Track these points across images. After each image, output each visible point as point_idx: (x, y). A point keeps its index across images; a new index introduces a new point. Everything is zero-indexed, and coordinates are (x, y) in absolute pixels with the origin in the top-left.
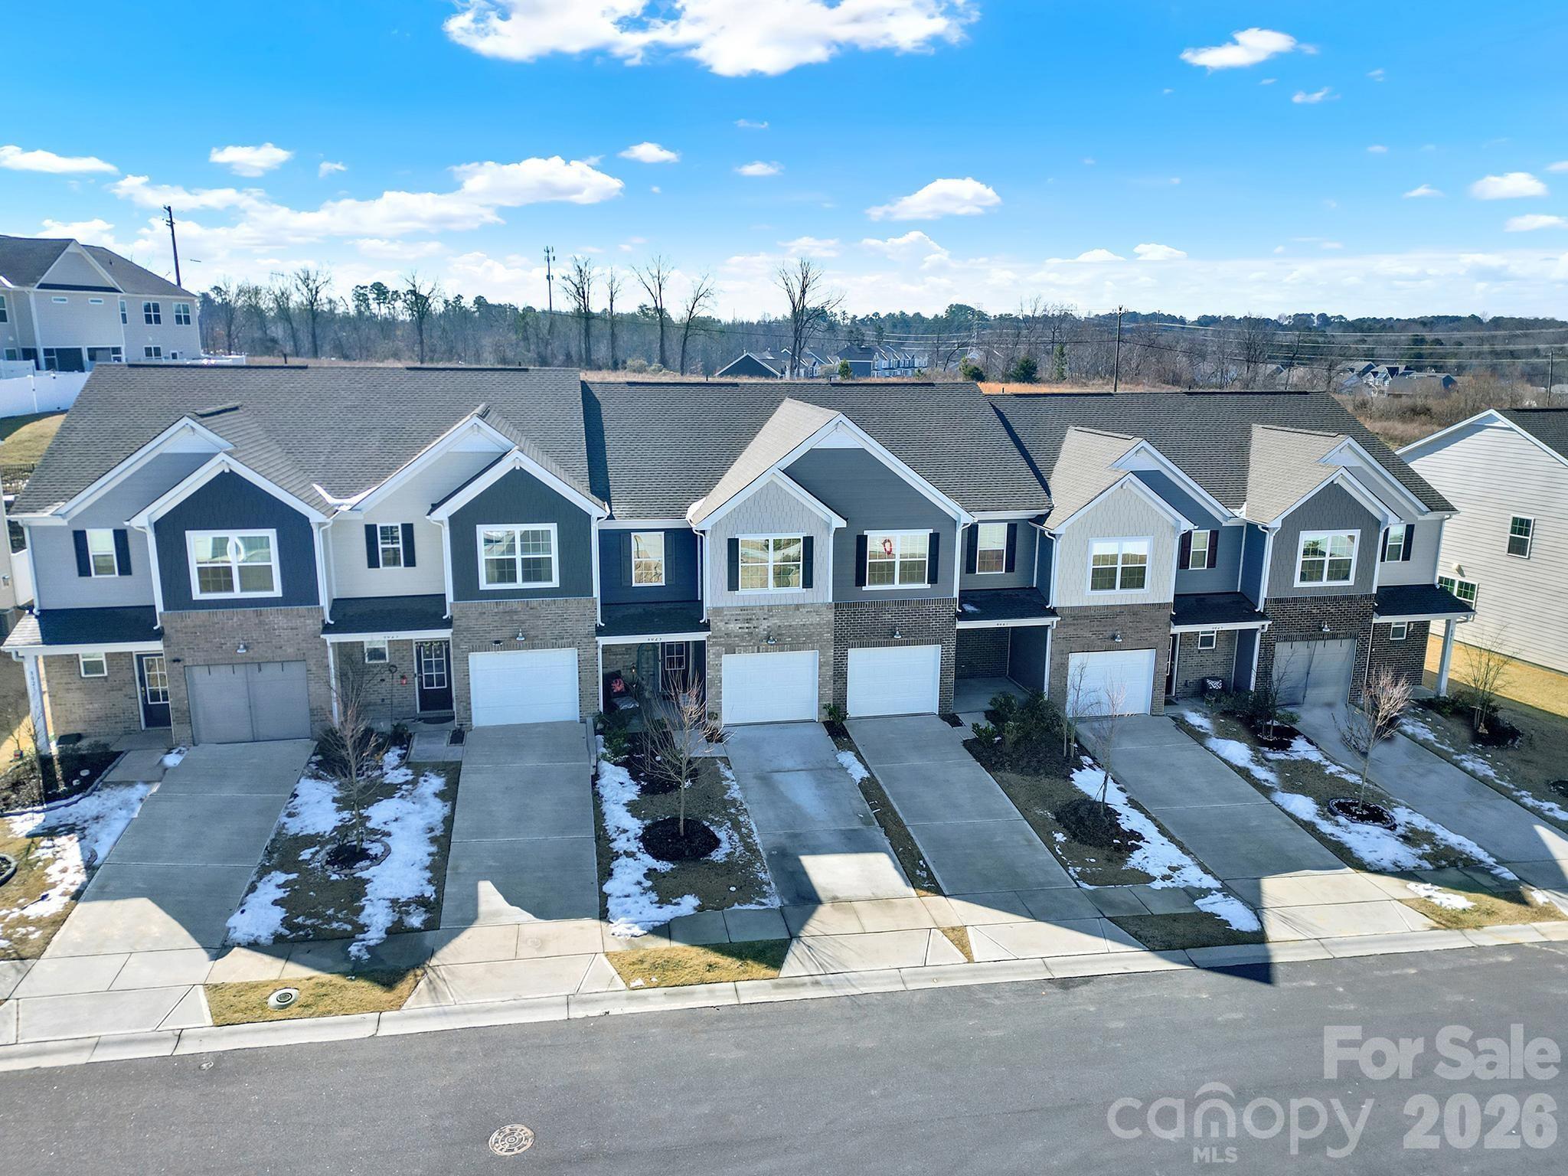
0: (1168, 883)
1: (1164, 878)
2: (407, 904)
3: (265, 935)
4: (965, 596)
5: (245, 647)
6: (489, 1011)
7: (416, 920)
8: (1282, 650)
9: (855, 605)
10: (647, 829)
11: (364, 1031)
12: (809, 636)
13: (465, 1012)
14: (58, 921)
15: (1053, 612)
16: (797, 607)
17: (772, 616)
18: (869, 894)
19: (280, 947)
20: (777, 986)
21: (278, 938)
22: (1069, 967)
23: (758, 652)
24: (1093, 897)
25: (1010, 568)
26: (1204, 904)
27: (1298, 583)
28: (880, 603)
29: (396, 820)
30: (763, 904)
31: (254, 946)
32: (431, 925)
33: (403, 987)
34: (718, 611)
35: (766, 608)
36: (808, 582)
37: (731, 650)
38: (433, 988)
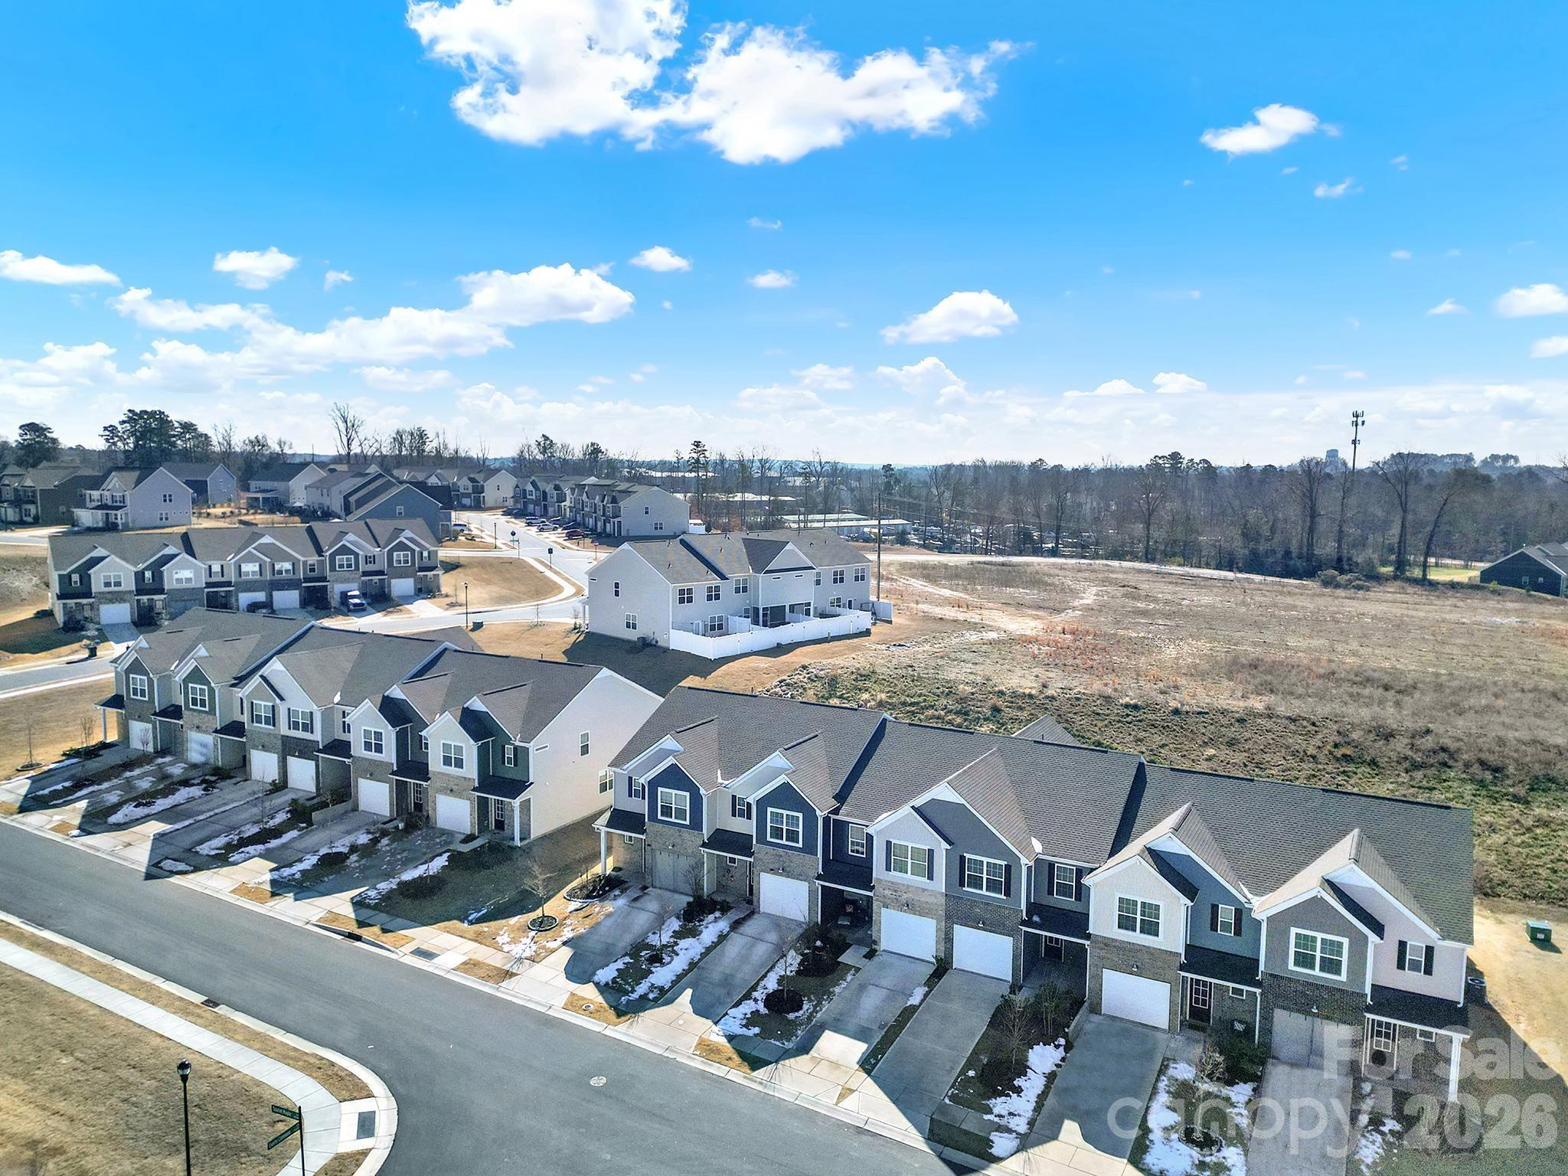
2: (656, 988)
3: (603, 982)
4: (1032, 908)
5: (673, 846)
6: (641, 1040)
7: (651, 996)
8: (1280, 1015)
9: (958, 897)
10: (775, 992)
11: (597, 1029)
12: (930, 910)
13: (632, 1037)
14: (553, 951)
15: (1088, 937)
16: (924, 890)
17: (908, 892)
18: (834, 1059)
19: (603, 989)
20: (745, 1077)
21: (607, 984)
22: (876, 1126)
23: (900, 911)
24: (942, 1107)
25: (1078, 898)
26: (995, 1136)
28: (974, 900)
29: (685, 949)
30: (784, 1044)
31: (597, 984)
32: (655, 1000)
33: (623, 1018)
34: (880, 881)
35: (905, 886)
37: (886, 906)
38: (631, 1024)
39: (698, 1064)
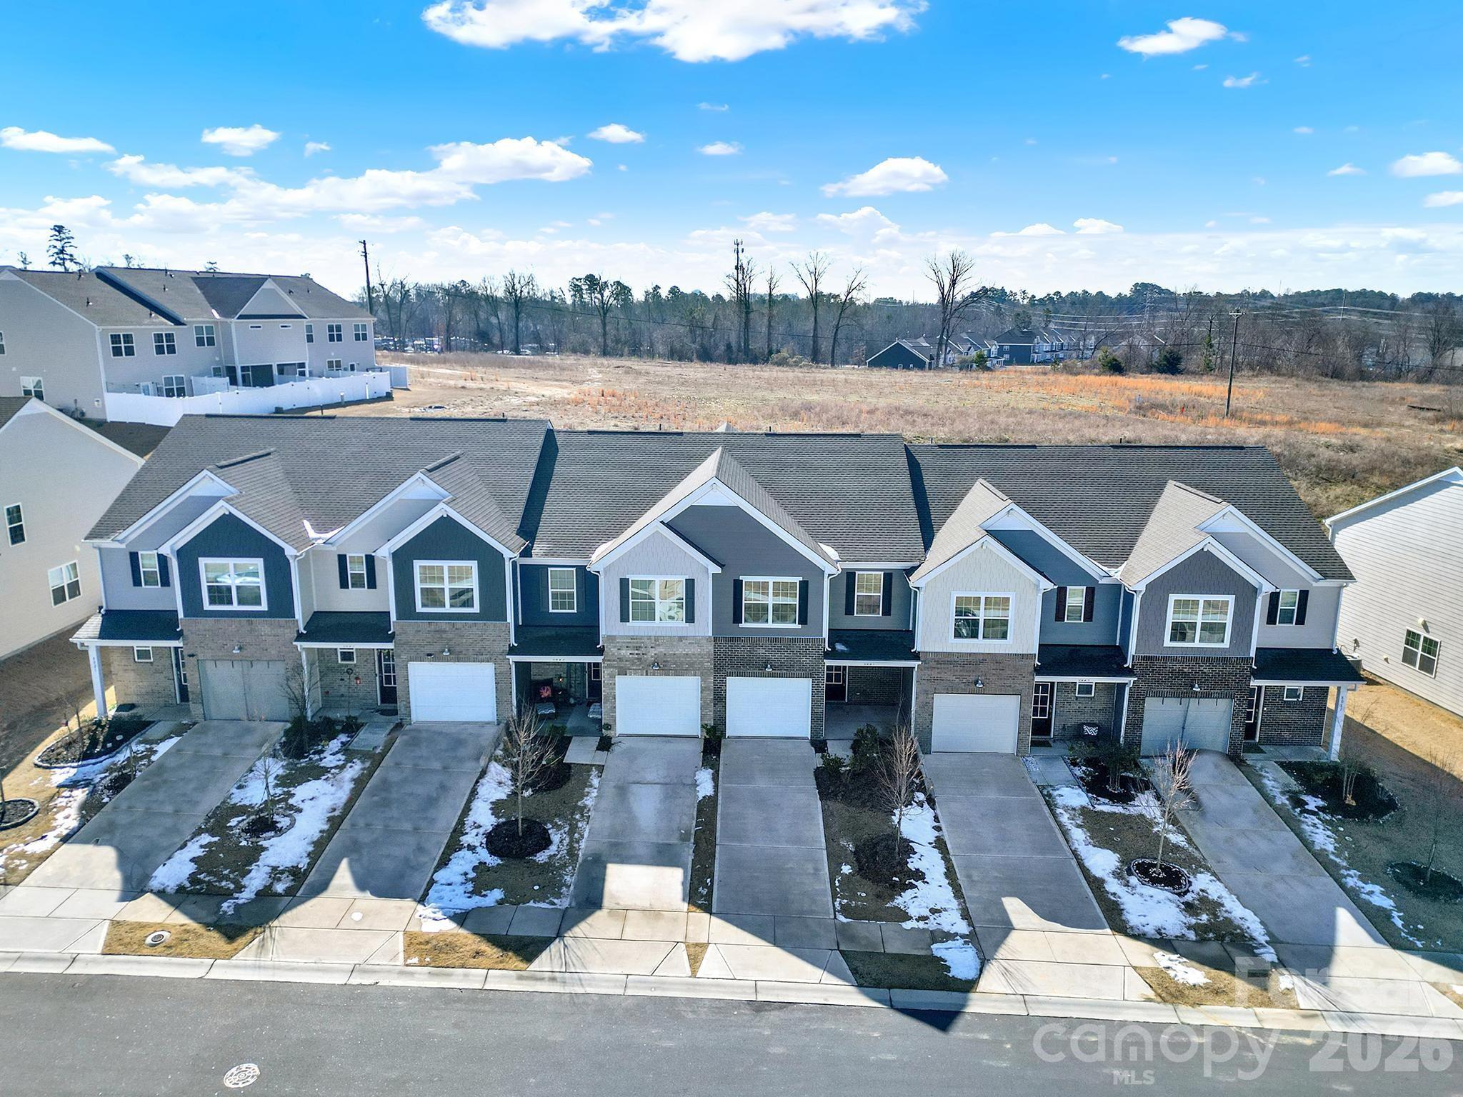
0: (921, 925)
1: (923, 918)
2: (282, 872)
3: (172, 885)
4: (835, 635)
5: (240, 648)
6: (293, 969)
7: (280, 888)
8: (1152, 704)
9: (732, 639)
10: (497, 828)
11: (195, 973)
12: (691, 665)
13: (274, 968)
14: (43, 857)
15: (916, 656)
16: (681, 639)
17: (659, 645)
18: (646, 905)
19: (177, 898)
20: (520, 978)
21: (181, 889)
22: (776, 992)
23: (647, 675)
24: (842, 931)
25: (887, 612)
26: (938, 949)
27: (1167, 643)
28: (755, 639)
29: (312, 799)
30: (554, 904)
31: (161, 894)
32: (290, 892)
33: (241, 941)
34: (611, 638)
35: (653, 638)
36: (690, 618)
37: (623, 672)
38: (262, 946)
39: (423, 979)
